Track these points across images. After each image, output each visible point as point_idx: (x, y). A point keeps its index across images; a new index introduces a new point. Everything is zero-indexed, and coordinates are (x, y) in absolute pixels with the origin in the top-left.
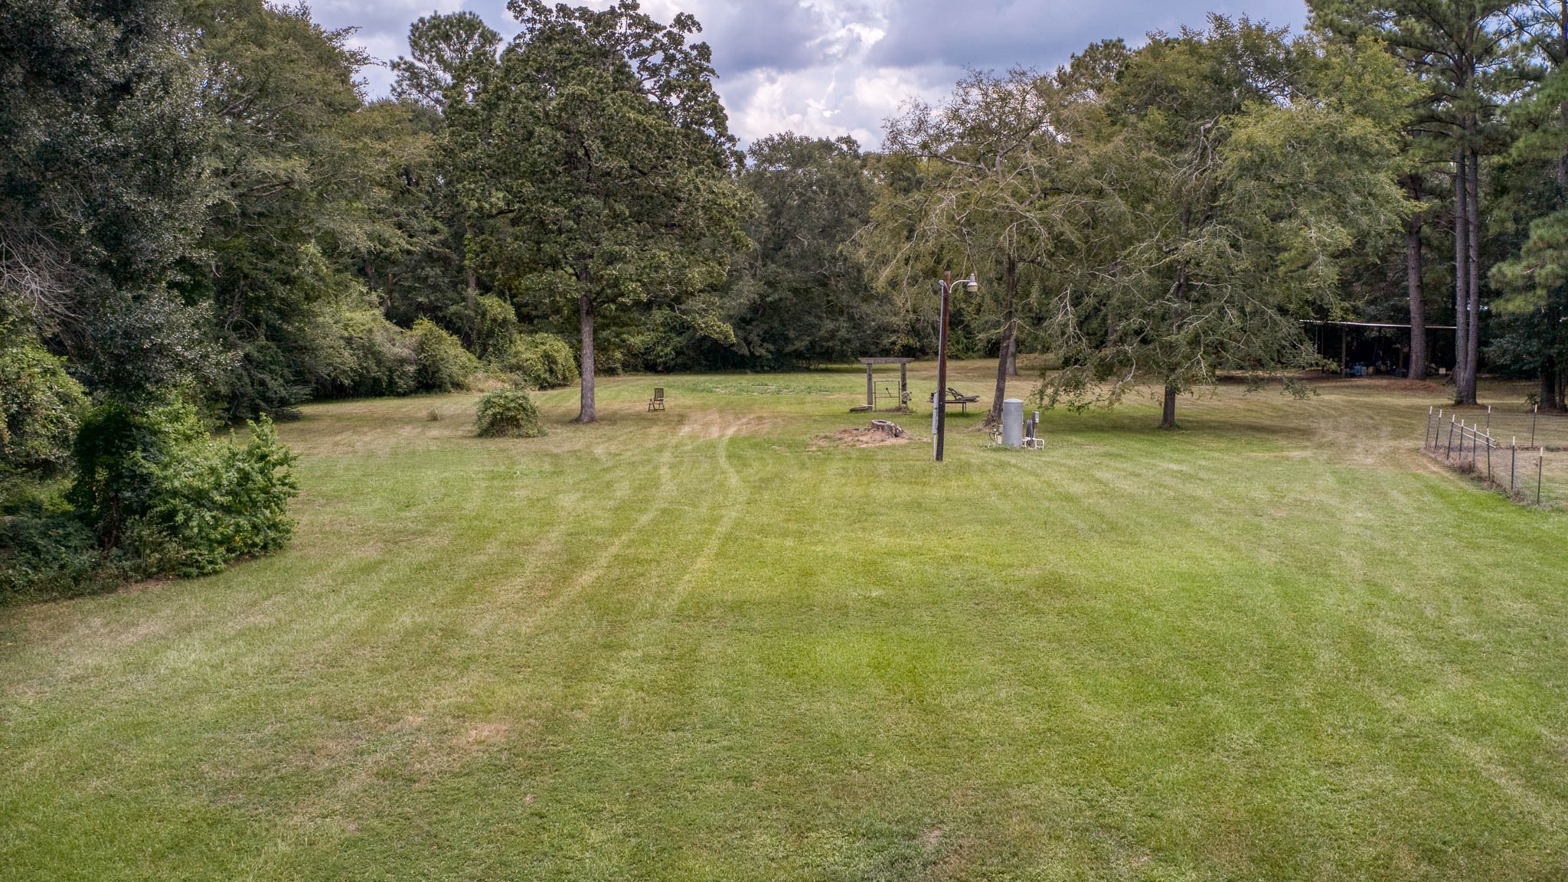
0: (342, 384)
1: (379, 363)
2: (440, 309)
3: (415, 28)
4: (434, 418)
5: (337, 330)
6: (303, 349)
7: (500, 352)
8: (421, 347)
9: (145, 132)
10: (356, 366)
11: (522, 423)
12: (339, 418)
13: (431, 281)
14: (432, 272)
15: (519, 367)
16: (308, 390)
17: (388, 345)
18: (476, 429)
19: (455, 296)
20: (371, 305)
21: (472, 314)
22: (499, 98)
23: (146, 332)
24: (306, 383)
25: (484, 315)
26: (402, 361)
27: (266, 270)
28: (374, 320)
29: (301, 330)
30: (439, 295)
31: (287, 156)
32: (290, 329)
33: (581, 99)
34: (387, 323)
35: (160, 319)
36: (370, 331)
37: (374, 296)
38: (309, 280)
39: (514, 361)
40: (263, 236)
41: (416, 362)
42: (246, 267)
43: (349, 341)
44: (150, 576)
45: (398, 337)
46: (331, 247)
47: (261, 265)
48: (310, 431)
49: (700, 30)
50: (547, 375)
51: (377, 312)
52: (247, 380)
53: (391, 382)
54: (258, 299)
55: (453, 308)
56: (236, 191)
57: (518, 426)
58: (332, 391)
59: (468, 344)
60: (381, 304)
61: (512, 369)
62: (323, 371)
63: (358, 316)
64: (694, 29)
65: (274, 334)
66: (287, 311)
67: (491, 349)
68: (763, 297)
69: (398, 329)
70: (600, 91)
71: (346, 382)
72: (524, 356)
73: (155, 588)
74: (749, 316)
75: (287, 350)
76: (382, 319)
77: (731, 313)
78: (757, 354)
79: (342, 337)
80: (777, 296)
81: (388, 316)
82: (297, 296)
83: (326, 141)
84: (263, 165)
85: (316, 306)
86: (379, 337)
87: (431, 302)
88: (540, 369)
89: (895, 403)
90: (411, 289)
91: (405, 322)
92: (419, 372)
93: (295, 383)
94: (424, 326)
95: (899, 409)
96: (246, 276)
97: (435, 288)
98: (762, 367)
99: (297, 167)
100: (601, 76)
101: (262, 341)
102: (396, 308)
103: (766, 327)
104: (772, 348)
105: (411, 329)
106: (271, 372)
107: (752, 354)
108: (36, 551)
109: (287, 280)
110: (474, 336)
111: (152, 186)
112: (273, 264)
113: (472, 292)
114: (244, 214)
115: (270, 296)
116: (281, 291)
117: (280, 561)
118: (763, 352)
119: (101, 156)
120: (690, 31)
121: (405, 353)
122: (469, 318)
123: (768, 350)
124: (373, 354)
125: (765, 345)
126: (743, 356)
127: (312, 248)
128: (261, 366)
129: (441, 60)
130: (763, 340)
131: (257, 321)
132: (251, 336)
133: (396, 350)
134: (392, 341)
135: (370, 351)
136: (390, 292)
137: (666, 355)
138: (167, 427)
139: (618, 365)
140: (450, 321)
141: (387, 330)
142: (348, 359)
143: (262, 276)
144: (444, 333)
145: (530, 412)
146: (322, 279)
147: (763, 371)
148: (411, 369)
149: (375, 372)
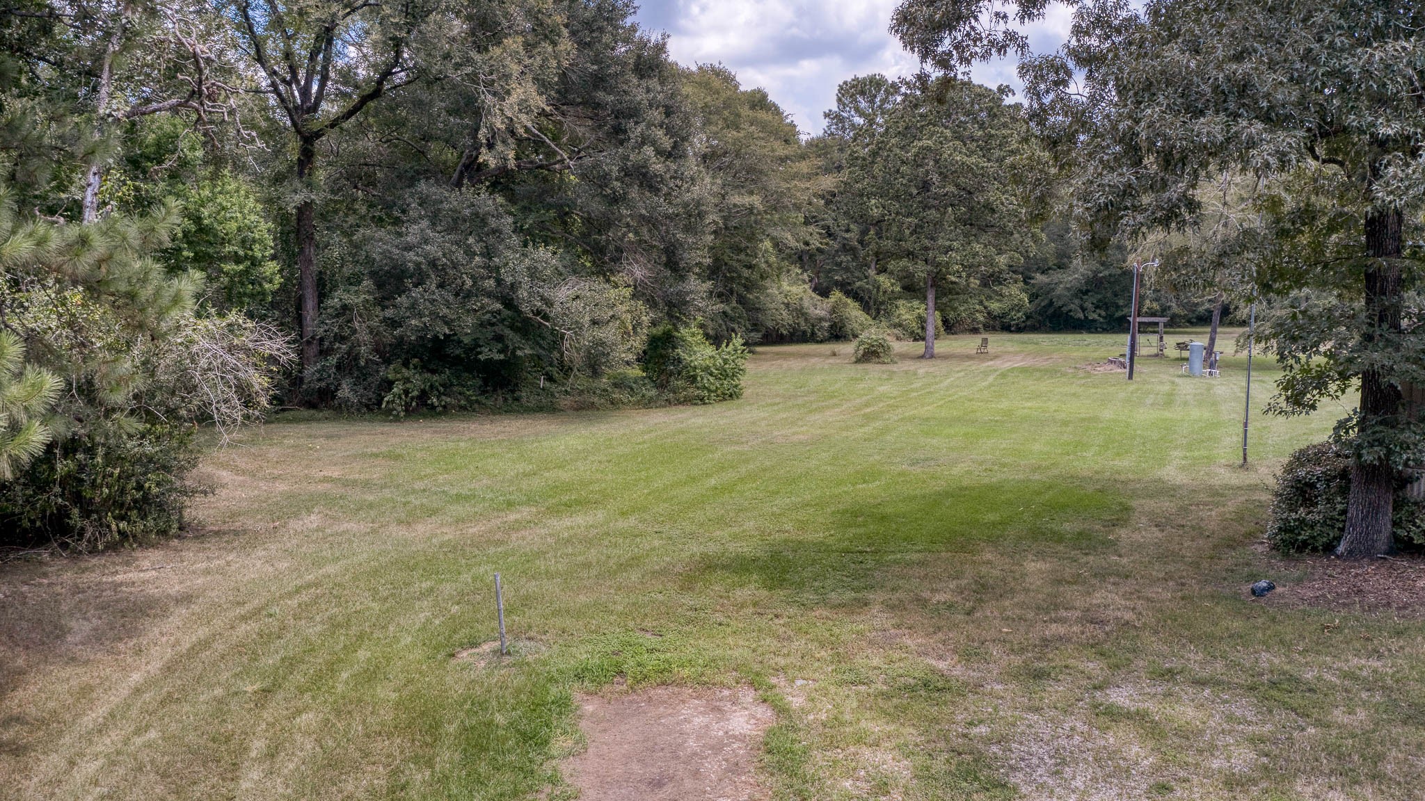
0: (782, 334)
1: (806, 320)
2: (849, 284)
3: (841, 87)
4: (834, 354)
5: (780, 298)
6: (758, 310)
7: (888, 314)
8: (833, 310)
9: (686, 205)
10: (791, 322)
11: (881, 355)
12: (777, 354)
13: (844, 265)
14: (845, 258)
15: (900, 325)
16: (759, 335)
17: (812, 309)
18: (854, 359)
19: (860, 275)
20: (804, 282)
21: (871, 287)
22: (880, 149)
23: (687, 293)
24: (758, 331)
25: (878, 288)
26: (821, 319)
27: (738, 261)
28: (804, 292)
29: (757, 298)
30: (849, 274)
31: (751, 193)
32: (751, 297)
33: (928, 149)
34: (814, 295)
35: (693, 288)
36: (801, 299)
37: (805, 276)
38: (763, 266)
39: (897, 321)
40: (737, 240)
41: (830, 320)
42: (726, 259)
43: (787, 305)
44: (680, 403)
45: (819, 303)
46: (776, 244)
47: (735, 257)
48: (760, 359)
49: (1014, 94)
50: (919, 331)
51: (806, 286)
52: (724, 327)
53: (813, 334)
54: (732, 278)
55: (858, 284)
56: (723, 214)
57: (878, 357)
58: (774, 337)
59: (866, 307)
60: (810, 281)
61: (895, 326)
62: (770, 324)
63: (794, 289)
64: (1010, 94)
65: (742, 300)
66: (749, 286)
67: (882, 312)
68: (1096, 272)
69: (819, 298)
70: (941, 143)
71: (785, 332)
72: (904, 317)
73: (681, 407)
74: (1085, 288)
75: (748, 310)
76: (810, 291)
77: (1068, 286)
78: (1090, 318)
79: (783, 303)
80: (1107, 273)
81: (815, 290)
82: (755, 276)
83: (774, 183)
84: (736, 199)
85: (767, 283)
86: (806, 303)
87: (843, 279)
88: (915, 326)
89: (1154, 351)
90: (830, 271)
91: (824, 292)
92: (831, 327)
93: (752, 331)
94: (836, 295)
95: (1157, 355)
96: (726, 264)
97: (847, 269)
98: (1096, 328)
99: (756, 200)
100: (942, 133)
101: (734, 304)
102: (820, 284)
103: (1099, 296)
104: (1103, 313)
105: (828, 297)
106: (739, 323)
107: (1086, 318)
108: (632, 389)
109: (750, 267)
110: (872, 303)
111: (688, 229)
112: (742, 257)
113: (872, 272)
114: (726, 228)
115: (740, 277)
116: (746, 273)
117: (736, 402)
118: (1096, 316)
119: (668, 217)
120: (1007, 96)
121: (823, 313)
122: (869, 291)
123: (1100, 315)
124: (802, 314)
125: (1098, 311)
126: (1079, 319)
127: (767, 244)
128: (732, 320)
129: (857, 110)
130: (1097, 307)
131: (731, 291)
132: (727, 301)
133: (817, 312)
134: (815, 306)
135: (800, 312)
136: (817, 274)
137: (1018, 318)
138: (690, 339)
139: (980, 326)
140: (856, 293)
141: (812, 298)
142: (786, 317)
143: (735, 264)
144: (849, 301)
145: (887, 349)
146: (770, 266)
147: (1097, 332)
148: (826, 324)
149: (804, 326)
